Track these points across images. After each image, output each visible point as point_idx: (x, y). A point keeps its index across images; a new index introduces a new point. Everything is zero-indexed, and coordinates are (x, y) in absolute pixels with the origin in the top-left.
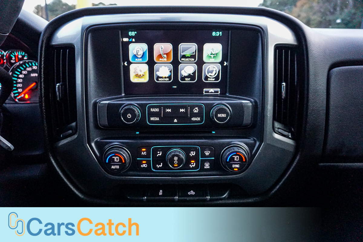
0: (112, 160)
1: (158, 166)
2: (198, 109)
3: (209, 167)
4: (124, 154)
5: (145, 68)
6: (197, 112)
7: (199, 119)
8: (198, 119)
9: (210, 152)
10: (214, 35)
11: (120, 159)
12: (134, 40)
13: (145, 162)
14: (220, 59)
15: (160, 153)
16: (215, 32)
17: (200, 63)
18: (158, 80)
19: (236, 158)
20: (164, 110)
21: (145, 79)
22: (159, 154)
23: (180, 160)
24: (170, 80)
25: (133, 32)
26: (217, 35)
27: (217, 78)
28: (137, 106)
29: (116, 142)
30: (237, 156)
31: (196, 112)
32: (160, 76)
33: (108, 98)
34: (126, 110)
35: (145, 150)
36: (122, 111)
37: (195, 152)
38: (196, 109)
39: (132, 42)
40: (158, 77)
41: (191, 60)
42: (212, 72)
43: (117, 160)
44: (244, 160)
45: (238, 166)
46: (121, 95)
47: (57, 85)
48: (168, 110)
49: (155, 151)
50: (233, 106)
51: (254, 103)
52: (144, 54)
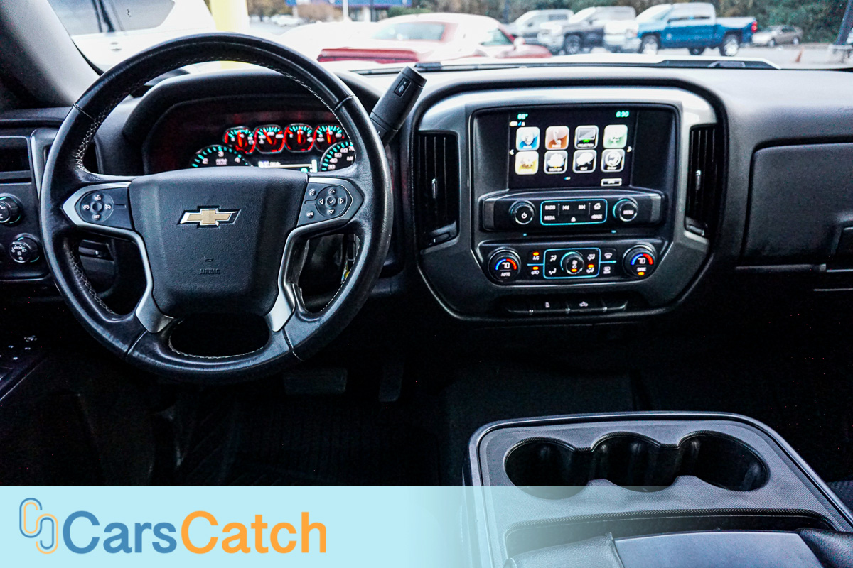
0: (502, 266)
1: (551, 272)
2: (600, 205)
4: (516, 260)
5: (535, 156)
6: (599, 208)
10: (619, 116)
11: (511, 265)
12: (523, 124)
13: (537, 268)
14: (624, 143)
15: (554, 258)
16: (620, 113)
17: (600, 149)
18: (548, 170)
19: (642, 261)
21: (533, 170)
22: (552, 259)
23: (579, 265)
24: (563, 170)
25: (523, 115)
26: (622, 116)
27: (619, 167)
29: (502, 247)
30: (643, 259)
32: (551, 166)
34: (520, 208)
35: (537, 254)
36: (516, 211)
38: (597, 206)
39: (521, 126)
40: (549, 168)
41: (590, 146)
42: (613, 159)
43: (508, 266)
44: (652, 263)
45: (644, 269)
46: (505, 190)
47: (433, 180)
49: (549, 255)
50: (640, 201)
51: (663, 196)
52: (534, 140)
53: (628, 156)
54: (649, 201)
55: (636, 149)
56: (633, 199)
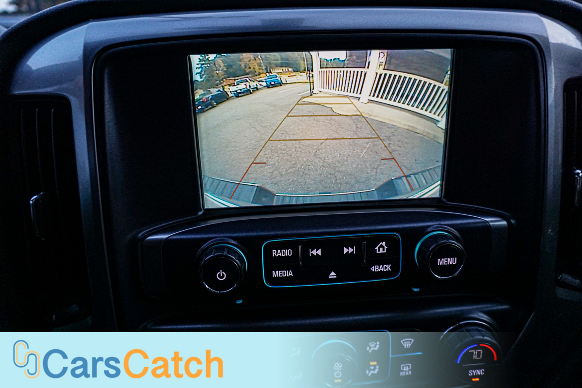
2: (386, 245)
6: (385, 252)
8: (386, 268)
19: (476, 354)
28: (240, 244)
33: (164, 225)
38: (382, 246)
44: (495, 359)
45: (480, 372)
47: (32, 199)
51: (513, 221)
56: (453, 230)
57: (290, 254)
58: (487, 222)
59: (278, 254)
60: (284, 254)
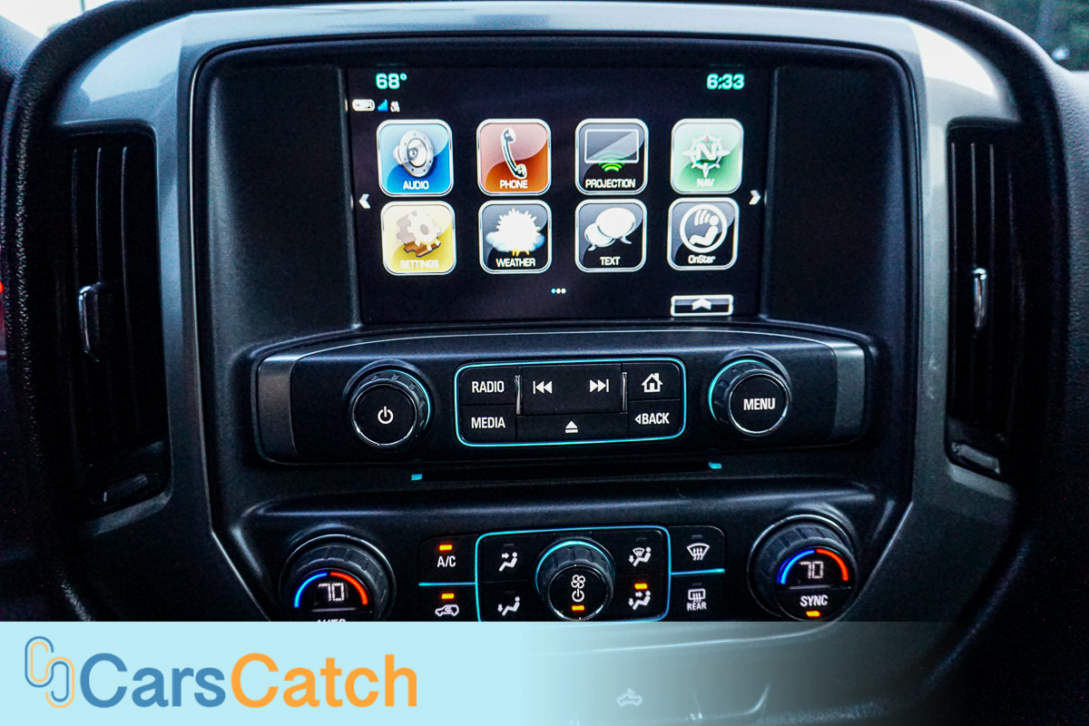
0: (317, 593)
1: (504, 607)
2: (660, 380)
3: (704, 605)
4: (365, 572)
5: (442, 218)
6: (658, 390)
7: (665, 418)
8: (660, 418)
9: (708, 547)
10: (714, 87)
11: (351, 590)
12: (395, 107)
13: (451, 596)
14: (734, 180)
15: (509, 560)
16: (715, 76)
17: (659, 196)
18: (492, 264)
19: (813, 569)
20: (527, 388)
21: (444, 263)
22: (505, 564)
23: (594, 587)
24: (540, 264)
25: (391, 76)
26: (724, 86)
27: (722, 254)
28: (418, 372)
29: (330, 521)
30: (817, 562)
31: (652, 389)
32: (502, 248)
33: (295, 339)
34: (370, 391)
35: (449, 547)
36: (356, 397)
37: (649, 549)
38: (652, 380)
39: (389, 115)
40: (495, 255)
41: (624, 185)
42: (702, 231)
43: (338, 595)
44: (845, 578)
45: (820, 600)
46: (350, 327)
47: (82, 292)
48: (541, 387)
49: (492, 552)
50: (795, 364)
51: (872, 350)
52: (436, 163)
53: (750, 217)
54: (829, 365)
55: (775, 198)
56: (772, 359)
57: (501, 389)
58: (831, 349)
59: (481, 389)
60: (490, 389)
